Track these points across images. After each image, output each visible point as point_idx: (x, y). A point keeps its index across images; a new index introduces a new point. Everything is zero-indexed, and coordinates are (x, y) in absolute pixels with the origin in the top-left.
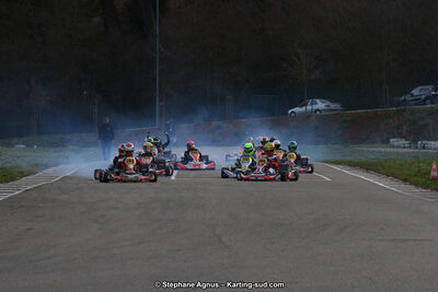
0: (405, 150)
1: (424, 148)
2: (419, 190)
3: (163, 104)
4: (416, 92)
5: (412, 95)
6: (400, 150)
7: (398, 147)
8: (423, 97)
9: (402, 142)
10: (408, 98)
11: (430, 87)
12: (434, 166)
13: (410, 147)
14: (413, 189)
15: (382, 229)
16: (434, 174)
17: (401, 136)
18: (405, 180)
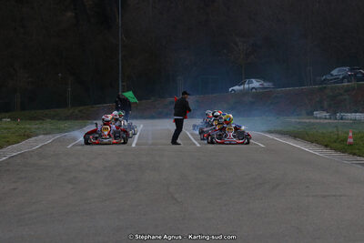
0: (327, 121)
1: (342, 119)
2: (338, 154)
3: (125, 84)
4: (335, 72)
5: (332, 75)
6: (322, 121)
7: (320, 118)
8: (341, 77)
9: (324, 114)
10: (329, 77)
11: (347, 69)
12: (351, 134)
13: (330, 118)
14: (333, 153)
15: (307, 187)
16: (351, 140)
17: (323, 109)
18: (326, 146)
